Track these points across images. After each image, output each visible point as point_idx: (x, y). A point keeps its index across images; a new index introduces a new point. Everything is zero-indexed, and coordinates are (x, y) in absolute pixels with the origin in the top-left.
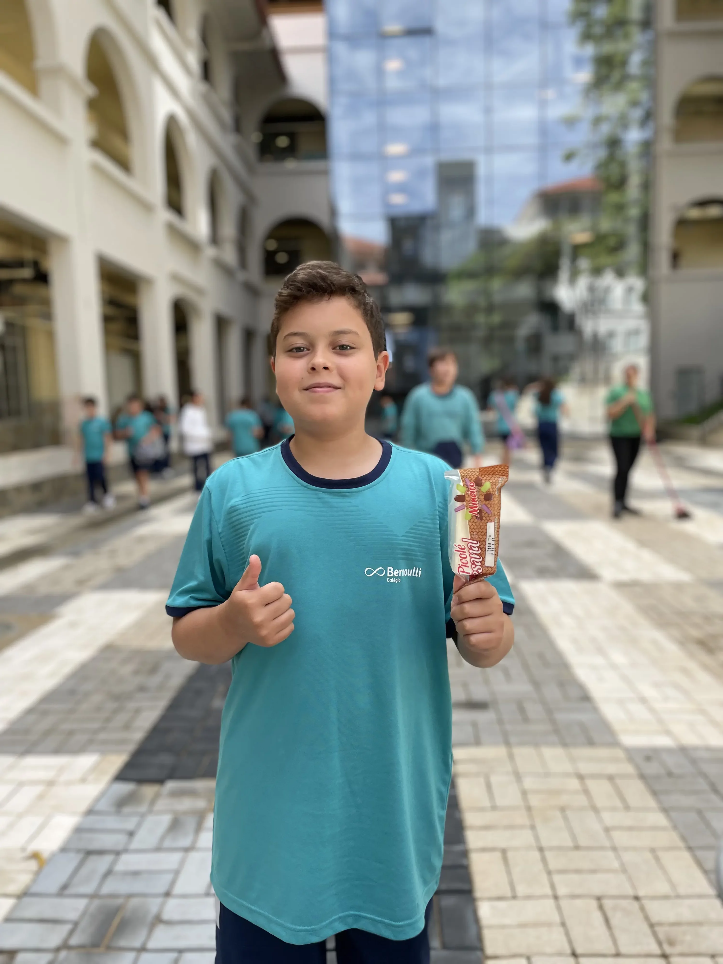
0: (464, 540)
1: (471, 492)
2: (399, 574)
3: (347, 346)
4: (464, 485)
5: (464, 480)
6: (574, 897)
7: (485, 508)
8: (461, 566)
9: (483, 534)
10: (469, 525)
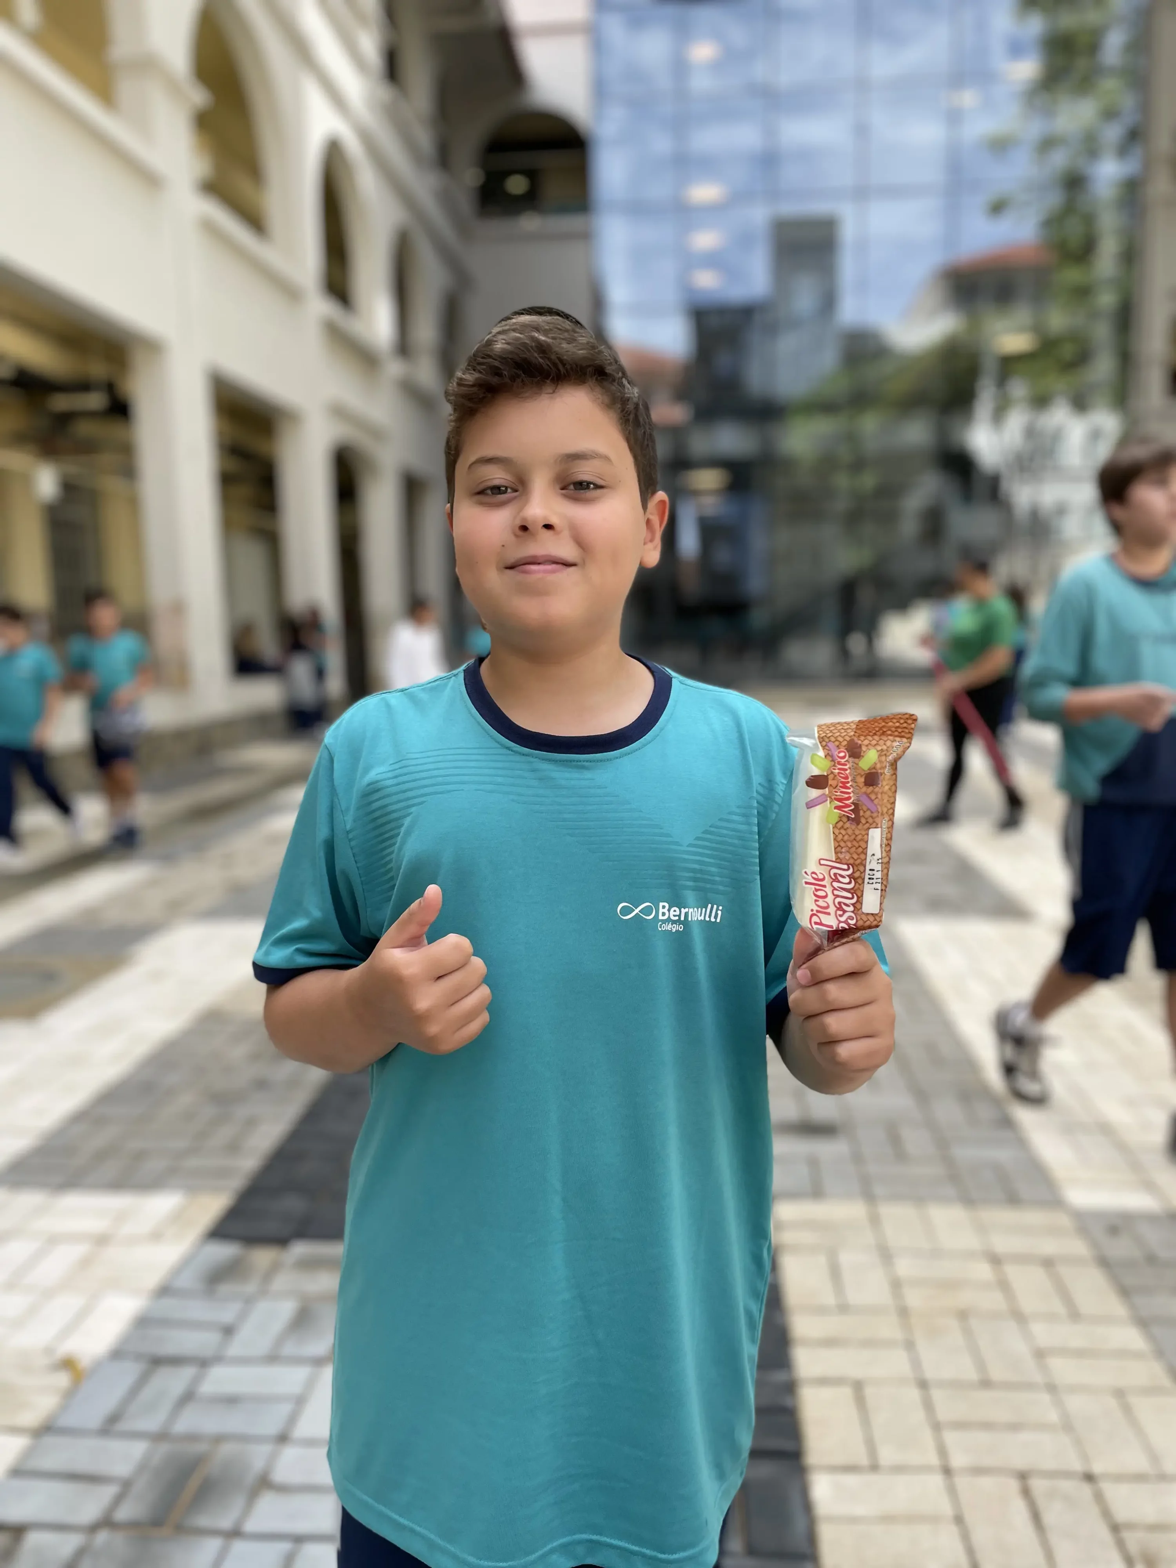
0: (823, 862)
1: (839, 769)
2: (679, 916)
3: (589, 483)
4: (826, 756)
5: (826, 745)
6: (978, 1471)
7: (864, 799)
8: (815, 912)
9: (860, 850)
10: (834, 833)
